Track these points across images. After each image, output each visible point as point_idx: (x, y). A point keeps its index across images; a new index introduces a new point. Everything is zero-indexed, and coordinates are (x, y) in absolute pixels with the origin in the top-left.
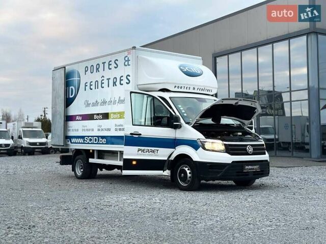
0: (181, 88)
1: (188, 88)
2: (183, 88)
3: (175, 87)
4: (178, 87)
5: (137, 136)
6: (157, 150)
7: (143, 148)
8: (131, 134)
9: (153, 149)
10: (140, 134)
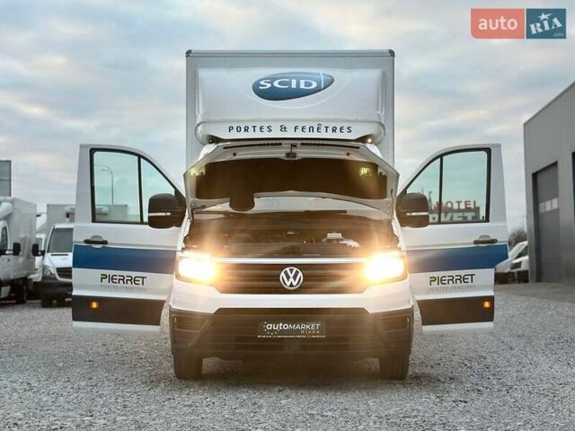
0: (246, 130)
1: (265, 129)
2: (251, 129)
3: (231, 129)
4: (239, 129)
5: (99, 246)
6: (143, 278)
7: (111, 273)
8: (86, 241)
9: (134, 274)
10: (106, 242)
